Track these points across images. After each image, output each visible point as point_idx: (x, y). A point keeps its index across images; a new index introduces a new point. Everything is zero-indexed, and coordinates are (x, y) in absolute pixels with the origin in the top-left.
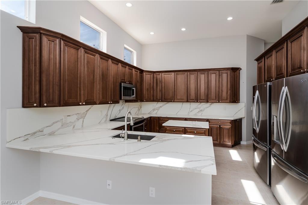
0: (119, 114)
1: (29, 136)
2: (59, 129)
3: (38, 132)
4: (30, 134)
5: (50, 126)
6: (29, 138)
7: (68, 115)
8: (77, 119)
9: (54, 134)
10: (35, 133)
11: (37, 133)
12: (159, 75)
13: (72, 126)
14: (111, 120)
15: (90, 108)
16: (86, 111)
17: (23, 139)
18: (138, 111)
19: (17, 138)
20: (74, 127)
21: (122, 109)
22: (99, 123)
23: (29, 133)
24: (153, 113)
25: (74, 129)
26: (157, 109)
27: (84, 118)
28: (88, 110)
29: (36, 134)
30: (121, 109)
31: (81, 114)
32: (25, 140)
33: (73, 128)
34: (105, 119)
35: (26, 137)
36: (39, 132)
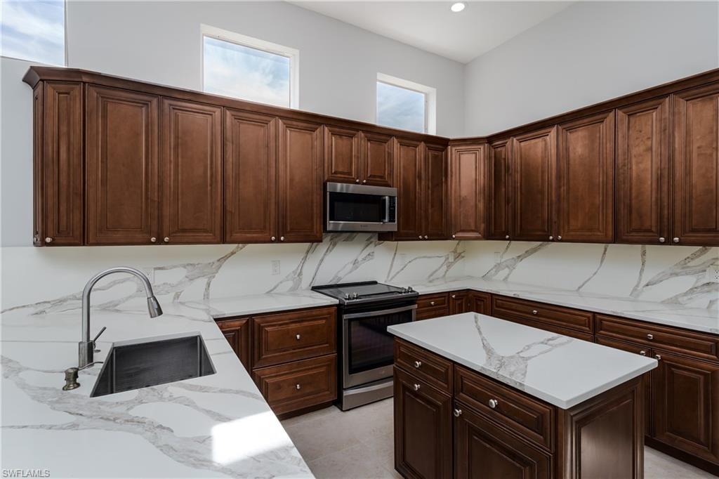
0: (351, 272)
1: (49, 305)
2: (130, 297)
3: (70, 299)
4: (49, 302)
5: (103, 290)
6: (47, 311)
7: (155, 267)
8: (186, 277)
9: (117, 308)
10: (62, 301)
11: (69, 302)
12: (503, 145)
13: (173, 294)
14: (315, 289)
15: (233, 253)
16: (219, 260)
17: (32, 310)
18: (445, 267)
19: (18, 308)
20: (177, 296)
21: (364, 259)
22: (268, 293)
23: (48, 300)
24: (494, 278)
25: (176, 301)
26: (507, 267)
27: (214, 277)
28: (226, 257)
29: (65, 304)
30: (360, 259)
31: (200, 266)
32: (37, 314)
33: (174, 299)
34: (290, 284)
35: (40, 308)
36: (73, 299)
